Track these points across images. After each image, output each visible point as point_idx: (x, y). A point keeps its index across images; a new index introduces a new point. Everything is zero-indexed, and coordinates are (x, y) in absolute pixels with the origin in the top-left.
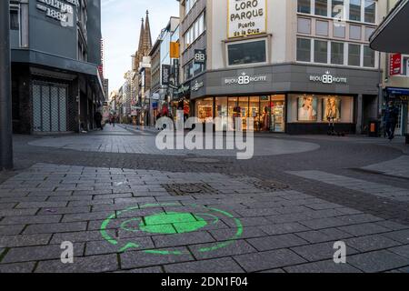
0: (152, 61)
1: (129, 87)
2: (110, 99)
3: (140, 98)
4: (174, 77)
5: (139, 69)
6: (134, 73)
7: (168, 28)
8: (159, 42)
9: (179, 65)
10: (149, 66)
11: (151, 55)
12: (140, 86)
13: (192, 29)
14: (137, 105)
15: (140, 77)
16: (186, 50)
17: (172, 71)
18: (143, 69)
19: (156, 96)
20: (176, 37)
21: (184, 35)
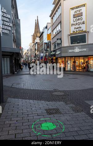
0: (40, 40)
1: (31, 50)
2: (24, 54)
3: (36, 54)
4: (49, 48)
5: (35, 43)
6: (33, 44)
7: (46, 27)
8: (43, 33)
9: (51, 43)
10: (39, 41)
11: (40, 37)
12: (36, 49)
13: (56, 29)
14: (34, 57)
15: (35, 46)
16: (54, 38)
17: (48, 45)
18: (37, 43)
19: (42, 55)
20: (50, 31)
21: (53, 31)
